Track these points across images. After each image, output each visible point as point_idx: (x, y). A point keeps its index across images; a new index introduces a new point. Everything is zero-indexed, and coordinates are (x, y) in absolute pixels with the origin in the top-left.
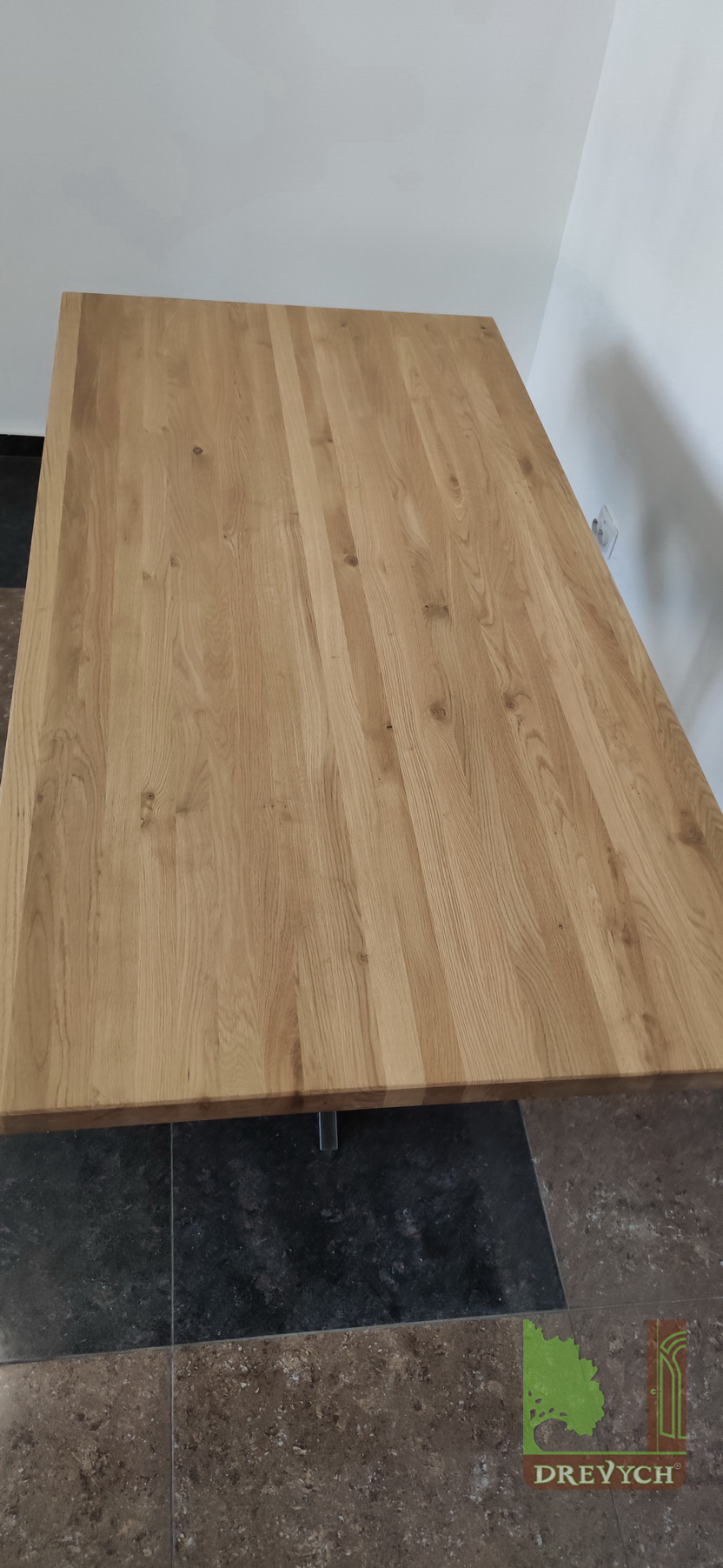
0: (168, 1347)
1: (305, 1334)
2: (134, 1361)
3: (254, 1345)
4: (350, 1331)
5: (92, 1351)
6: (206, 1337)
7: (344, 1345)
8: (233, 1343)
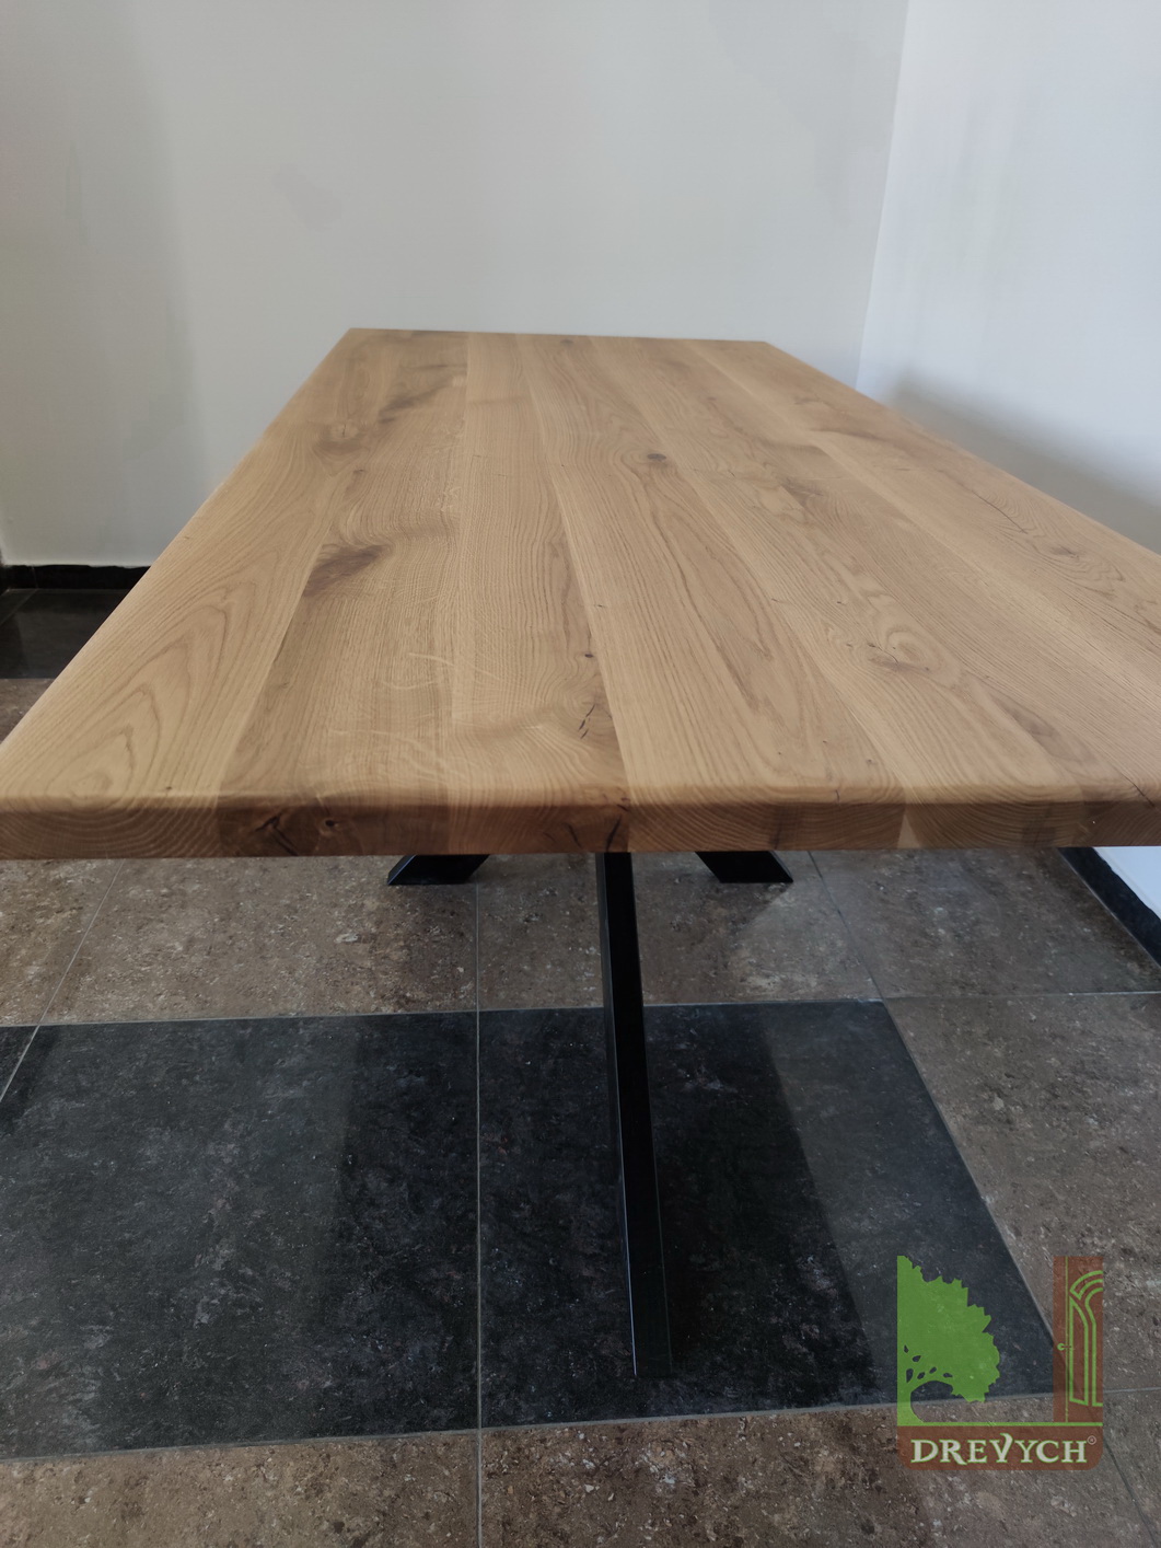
0: (474, 1431)
1: (679, 1418)
2: (422, 1448)
3: (602, 1432)
4: (748, 1415)
5: (359, 1432)
6: (532, 1418)
7: (741, 1435)
8: (571, 1428)
